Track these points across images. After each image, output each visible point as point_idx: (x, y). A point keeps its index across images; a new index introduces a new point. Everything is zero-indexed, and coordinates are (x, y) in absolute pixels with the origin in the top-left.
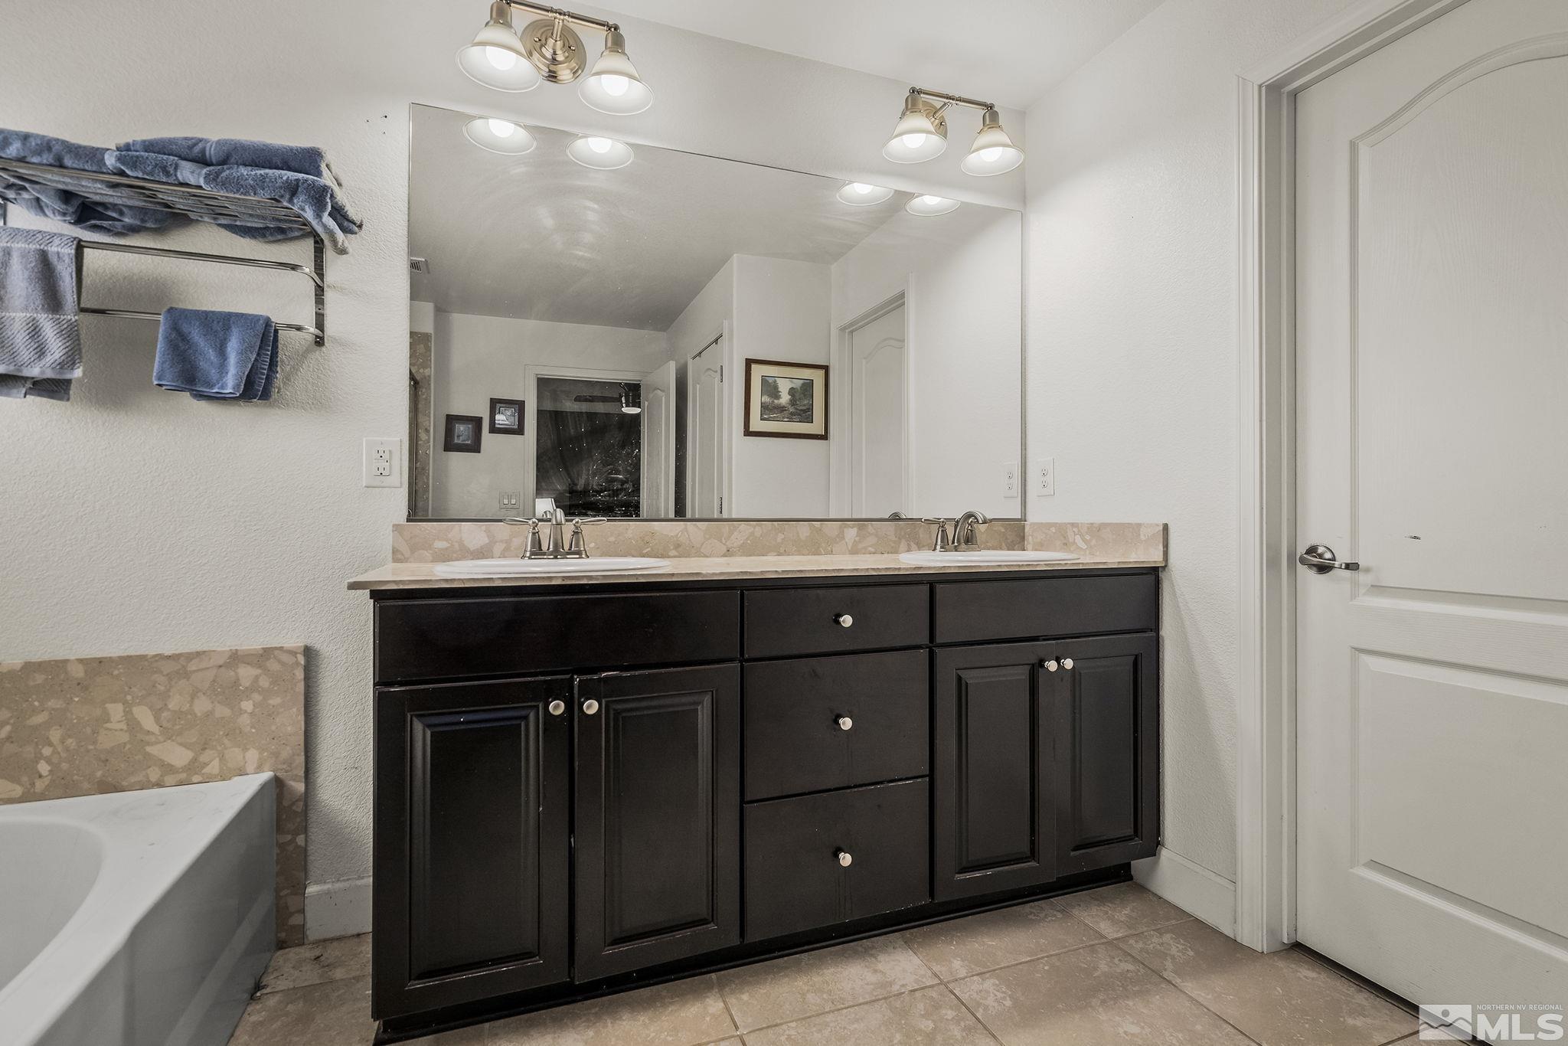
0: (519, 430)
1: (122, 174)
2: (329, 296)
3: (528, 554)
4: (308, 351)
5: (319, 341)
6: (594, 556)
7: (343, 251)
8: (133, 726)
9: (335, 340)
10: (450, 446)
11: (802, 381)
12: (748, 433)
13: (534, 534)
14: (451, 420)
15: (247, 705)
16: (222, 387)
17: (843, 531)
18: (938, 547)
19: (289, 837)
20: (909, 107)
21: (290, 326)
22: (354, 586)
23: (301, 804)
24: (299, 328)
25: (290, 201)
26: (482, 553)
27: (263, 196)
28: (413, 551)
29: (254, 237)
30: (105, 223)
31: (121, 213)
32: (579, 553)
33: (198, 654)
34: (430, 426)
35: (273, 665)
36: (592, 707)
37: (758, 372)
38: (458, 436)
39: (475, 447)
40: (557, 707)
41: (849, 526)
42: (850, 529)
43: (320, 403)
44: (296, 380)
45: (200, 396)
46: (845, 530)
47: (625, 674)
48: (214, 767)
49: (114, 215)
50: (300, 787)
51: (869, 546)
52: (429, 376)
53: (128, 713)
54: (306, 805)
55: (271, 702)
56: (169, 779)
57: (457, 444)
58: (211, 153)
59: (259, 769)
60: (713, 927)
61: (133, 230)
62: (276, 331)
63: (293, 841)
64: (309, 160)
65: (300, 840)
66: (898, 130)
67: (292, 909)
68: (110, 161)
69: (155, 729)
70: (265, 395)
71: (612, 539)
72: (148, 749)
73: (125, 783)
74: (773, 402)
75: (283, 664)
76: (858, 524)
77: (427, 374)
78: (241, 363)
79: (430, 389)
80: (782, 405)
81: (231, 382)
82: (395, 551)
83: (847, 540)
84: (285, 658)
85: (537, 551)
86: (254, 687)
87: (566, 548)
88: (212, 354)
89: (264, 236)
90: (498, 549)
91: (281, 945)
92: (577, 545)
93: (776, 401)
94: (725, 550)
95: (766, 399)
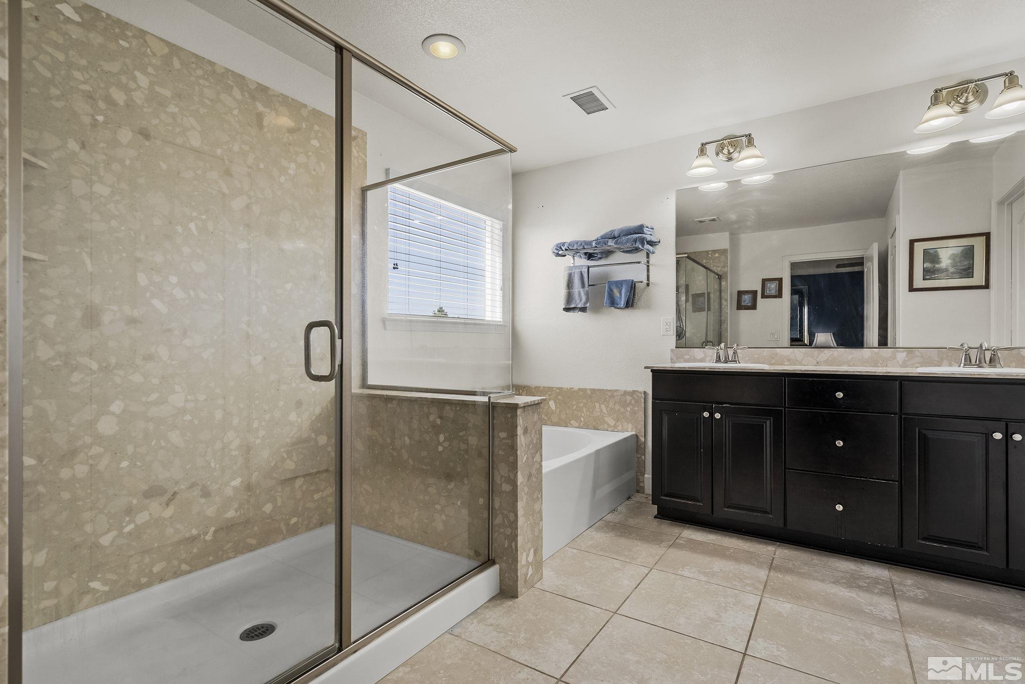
0: (779, 295)
1: (596, 247)
2: (651, 268)
3: (715, 361)
4: (645, 288)
5: (648, 285)
6: (742, 363)
7: (653, 253)
8: (601, 411)
9: (653, 284)
10: (740, 307)
11: (962, 248)
12: (912, 289)
13: (717, 353)
14: (740, 293)
15: (629, 409)
16: (621, 305)
17: (896, 355)
18: (962, 365)
19: (640, 456)
20: (933, 102)
21: (639, 282)
22: (646, 368)
23: (643, 445)
24: (641, 282)
25: (635, 244)
26: (701, 361)
27: (629, 244)
28: (677, 360)
29: (629, 253)
30: (594, 258)
31: (598, 255)
32: (735, 361)
33: (616, 390)
34: (728, 298)
35: (635, 396)
36: (718, 416)
37: (919, 248)
38: (744, 301)
39: (754, 307)
40: (706, 414)
41: (900, 351)
42: (901, 353)
43: (648, 306)
44: (641, 300)
45: (616, 308)
46: (897, 353)
47: (732, 406)
48: (620, 428)
49: (596, 255)
50: (643, 439)
51: (916, 363)
52: (727, 272)
53: (600, 406)
54: (645, 445)
55: (635, 409)
56: (609, 429)
57: (745, 306)
58: (616, 234)
59: (632, 431)
60: (771, 516)
61: (600, 258)
62: (635, 284)
63: (641, 457)
64: (640, 229)
65: (643, 457)
66: (926, 117)
67: (641, 481)
68: (594, 244)
69: (606, 413)
70: (632, 306)
71: (756, 356)
72: (605, 418)
73: (599, 428)
74: (934, 266)
75: (638, 397)
76: (907, 350)
77: (725, 271)
78: (626, 296)
79: (727, 279)
80: (942, 268)
81: (622, 303)
82: (671, 359)
83: (898, 359)
84: (638, 394)
85: (718, 360)
86: (630, 403)
87: (730, 359)
88: (618, 295)
89: (632, 252)
90: (708, 359)
91: (638, 491)
92: (735, 358)
93: (937, 266)
94: (816, 363)
95: (927, 265)
